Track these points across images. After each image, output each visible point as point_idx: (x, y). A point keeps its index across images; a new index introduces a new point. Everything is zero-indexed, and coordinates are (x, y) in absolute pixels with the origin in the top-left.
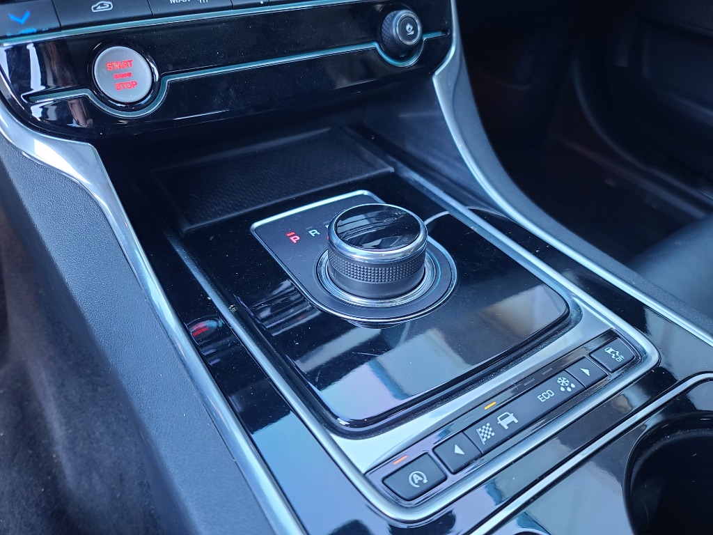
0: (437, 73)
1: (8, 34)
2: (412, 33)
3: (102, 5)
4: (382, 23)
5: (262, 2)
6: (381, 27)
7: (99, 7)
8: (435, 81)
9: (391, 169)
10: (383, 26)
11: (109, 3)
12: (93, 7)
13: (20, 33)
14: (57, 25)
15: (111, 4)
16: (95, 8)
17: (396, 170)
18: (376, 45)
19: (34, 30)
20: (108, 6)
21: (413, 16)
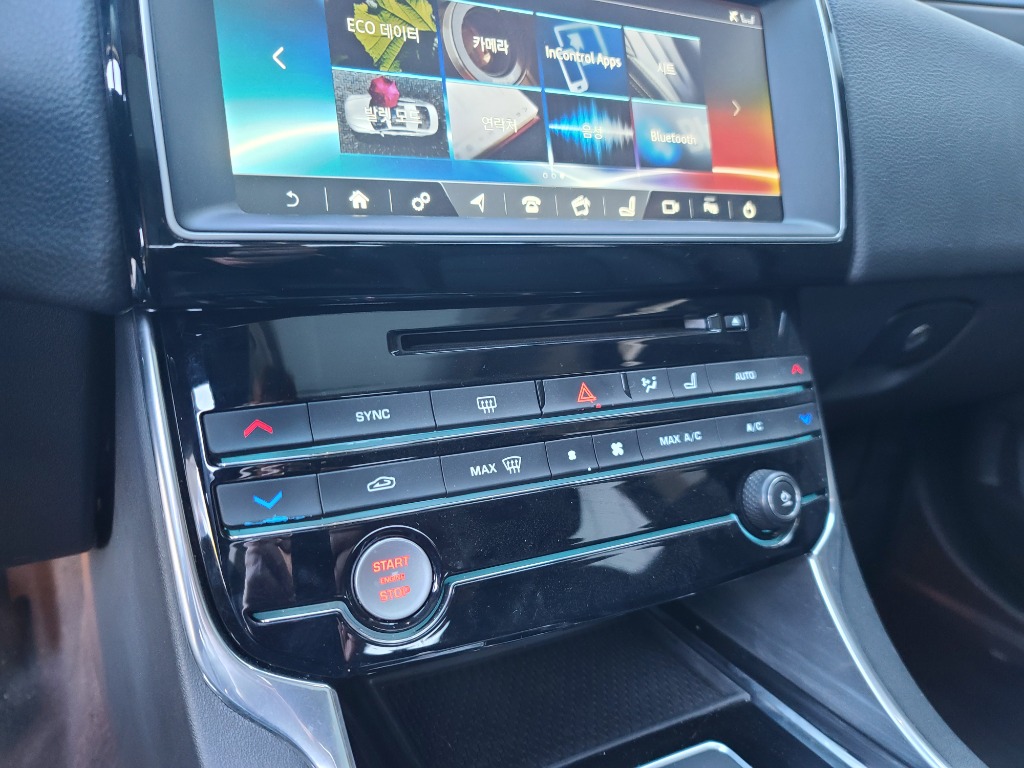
0: (816, 551)
1: (247, 524)
2: (789, 503)
3: (381, 482)
4: (743, 486)
5: (589, 469)
6: (742, 493)
7: (378, 485)
8: (813, 563)
9: (746, 697)
10: (745, 490)
11: (392, 478)
12: (369, 485)
13: (265, 522)
14: (317, 511)
15: (394, 479)
16: (372, 487)
17: (752, 697)
18: (734, 518)
19: (285, 518)
20: (389, 482)
21: (789, 480)
